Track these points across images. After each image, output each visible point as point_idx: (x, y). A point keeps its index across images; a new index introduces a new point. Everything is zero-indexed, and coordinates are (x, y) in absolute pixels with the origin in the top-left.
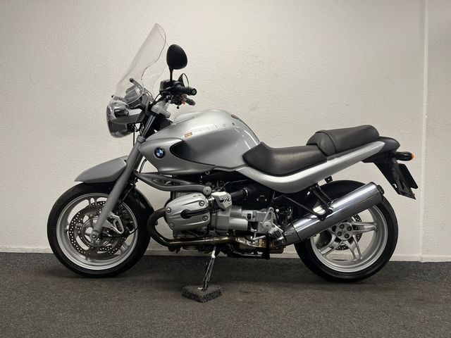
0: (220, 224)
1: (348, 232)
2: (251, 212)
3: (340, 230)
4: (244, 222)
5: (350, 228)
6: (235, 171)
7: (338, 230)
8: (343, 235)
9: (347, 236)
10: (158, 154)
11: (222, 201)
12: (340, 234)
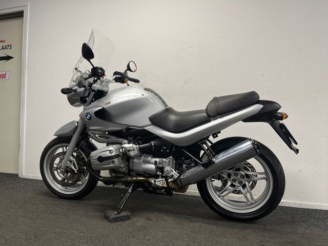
0: (135, 168)
1: (241, 180)
2: (158, 160)
3: (235, 178)
4: (153, 167)
5: (242, 176)
6: (144, 129)
7: (233, 177)
8: (237, 182)
9: (240, 183)
10: (88, 118)
11: (129, 151)
12: (234, 180)
